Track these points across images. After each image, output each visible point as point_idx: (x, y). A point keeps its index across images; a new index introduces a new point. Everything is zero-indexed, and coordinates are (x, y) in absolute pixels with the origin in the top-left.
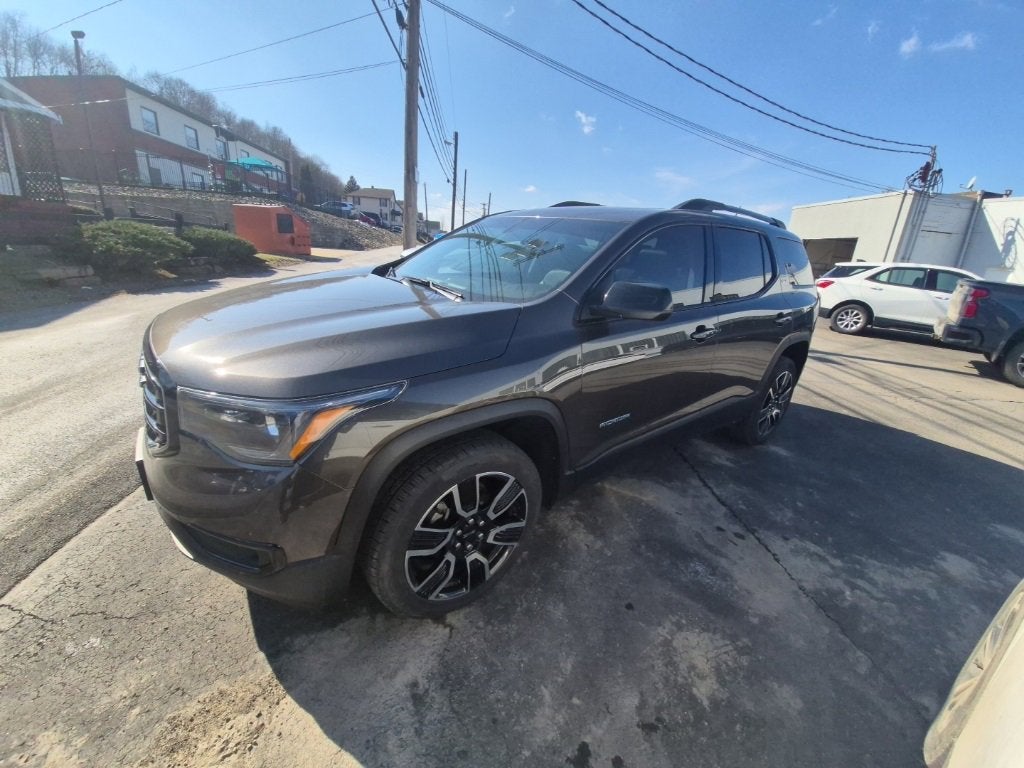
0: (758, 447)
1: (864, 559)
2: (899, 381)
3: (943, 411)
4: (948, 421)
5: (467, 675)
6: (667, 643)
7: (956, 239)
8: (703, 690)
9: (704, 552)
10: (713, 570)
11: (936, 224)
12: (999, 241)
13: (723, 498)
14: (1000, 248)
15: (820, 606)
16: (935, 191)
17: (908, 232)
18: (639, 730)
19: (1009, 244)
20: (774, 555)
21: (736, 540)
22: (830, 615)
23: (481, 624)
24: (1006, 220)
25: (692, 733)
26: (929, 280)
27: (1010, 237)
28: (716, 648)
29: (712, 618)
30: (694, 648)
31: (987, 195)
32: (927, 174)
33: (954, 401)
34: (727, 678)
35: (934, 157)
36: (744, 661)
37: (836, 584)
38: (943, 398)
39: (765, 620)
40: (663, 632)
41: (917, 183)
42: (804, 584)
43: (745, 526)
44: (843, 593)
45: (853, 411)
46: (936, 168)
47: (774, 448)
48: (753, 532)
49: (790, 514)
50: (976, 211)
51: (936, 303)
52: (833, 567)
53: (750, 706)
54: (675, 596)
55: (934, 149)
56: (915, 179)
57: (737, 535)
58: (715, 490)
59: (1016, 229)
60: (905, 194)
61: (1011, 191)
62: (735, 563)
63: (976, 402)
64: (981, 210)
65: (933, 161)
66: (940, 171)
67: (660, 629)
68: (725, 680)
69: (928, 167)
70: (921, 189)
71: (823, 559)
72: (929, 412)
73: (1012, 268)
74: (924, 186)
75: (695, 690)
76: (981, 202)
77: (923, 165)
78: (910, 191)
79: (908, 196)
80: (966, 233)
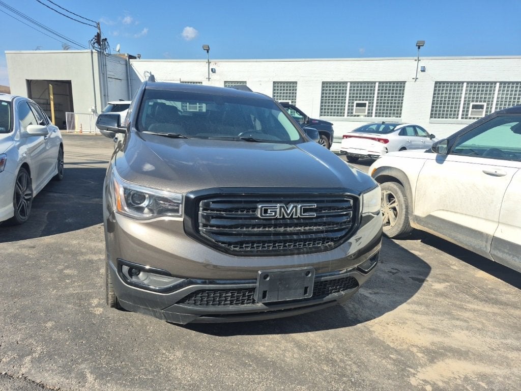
7: (124, 82)
16: (107, 52)
17: (102, 78)
24: (145, 73)
31: (131, 57)
32: (99, 41)
41: (96, 45)
46: (102, 37)
50: (128, 66)
55: (98, 24)
56: (94, 43)
60: (92, 52)
61: (139, 55)
64: (130, 66)
65: (100, 32)
66: (106, 39)
69: (98, 36)
70: (100, 50)
76: (129, 61)
77: (96, 34)
78: (94, 51)
79: (94, 54)
80: (128, 80)
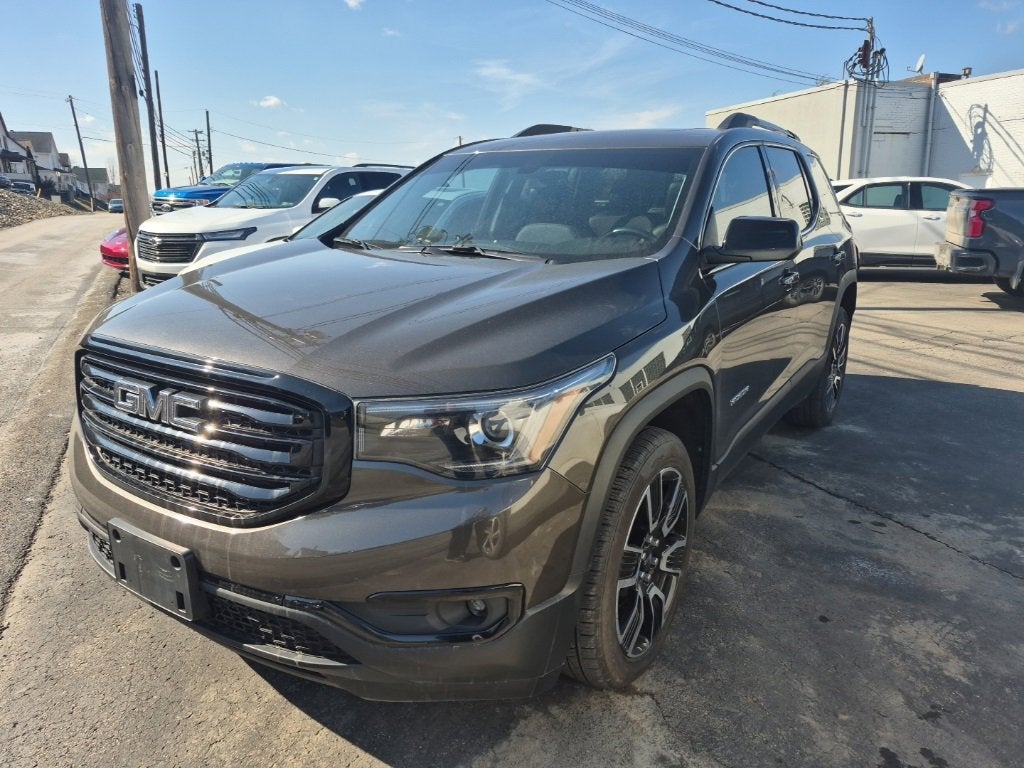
0: (828, 429)
1: (1010, 517)
2: (927, 330)
3: (987, 355)
4: (999, 365)
5: (712, 732)
6: (888, 641)
7: (915, 140)
8: (953, 670)
9: (855, 548)
10: (879, 562)
11: (888, 123)
12: (968, 137)
13: (833, 490)
14: (970, 146)
15: (1003, 570)
16: (881, 78)
17: (859, 136)
18: (924, 721)
19: (980, 138)
20: (926, 534)
21: (878, 528)
22: (1016, 574)
23: (680, 681)
24: (971, 108)
25: (972, 708)
26: (912, 197)
27: (979, 131)
28: (937, 632)
29: (913, 606)
30: (916, 638)
31: (944, 78)
32: (868, 56)
33: (991, 343)
34: (967, 653)
35: (871, 31)
36: (971, 635)
37: (1003, 546)
38: (980, 341)
39: (962, 595)
40: (875, 631)
41: (858, 69)
42: (974, 554)
43: (877, 513)
44: (1015, 553)
45: (900, 372)
46: (877, 47)
47: (845, 427)
48: (890, 517)
49: (912, 492)
50: (932, 99)
51: (927, 225)
52: (988, 532)
53: (1004, 671)
54: (862, 596)
55: (870, 22)
56: (855, 65)
57: (875, 524)
58: (817, 484)
59: (985, 118)
60: (847, 85)
61: (970, 69)
62: (895, 552)
63: (1013, 339)
64: (938, 99)
65: (872, 39)
66: (883, 50)
67: (871, 631)
68: (966, 656)
69: (867, 47)
70: (864, 78)
71: (974, 527)
72: (974, 359)
73: (989, 171)
74: (867, 74)
75: (946, 673)
76: (937, 88)
77: (861, 44)
78: (852, 81)
79: (850, 88)
80: (926, 131)
